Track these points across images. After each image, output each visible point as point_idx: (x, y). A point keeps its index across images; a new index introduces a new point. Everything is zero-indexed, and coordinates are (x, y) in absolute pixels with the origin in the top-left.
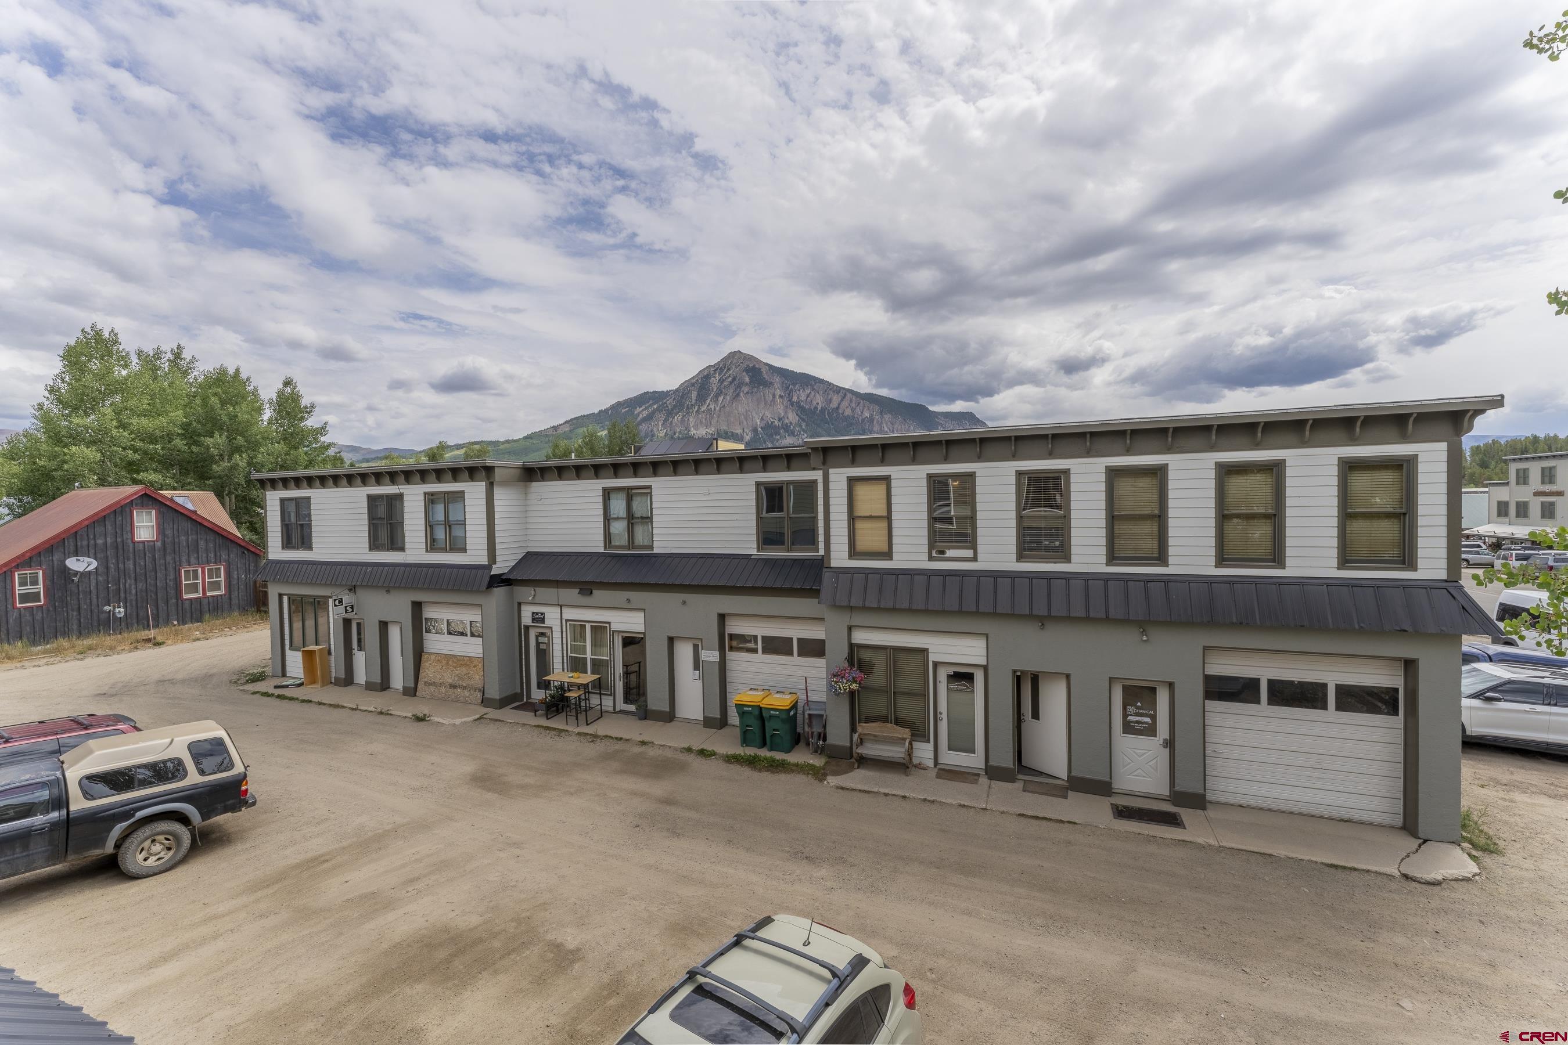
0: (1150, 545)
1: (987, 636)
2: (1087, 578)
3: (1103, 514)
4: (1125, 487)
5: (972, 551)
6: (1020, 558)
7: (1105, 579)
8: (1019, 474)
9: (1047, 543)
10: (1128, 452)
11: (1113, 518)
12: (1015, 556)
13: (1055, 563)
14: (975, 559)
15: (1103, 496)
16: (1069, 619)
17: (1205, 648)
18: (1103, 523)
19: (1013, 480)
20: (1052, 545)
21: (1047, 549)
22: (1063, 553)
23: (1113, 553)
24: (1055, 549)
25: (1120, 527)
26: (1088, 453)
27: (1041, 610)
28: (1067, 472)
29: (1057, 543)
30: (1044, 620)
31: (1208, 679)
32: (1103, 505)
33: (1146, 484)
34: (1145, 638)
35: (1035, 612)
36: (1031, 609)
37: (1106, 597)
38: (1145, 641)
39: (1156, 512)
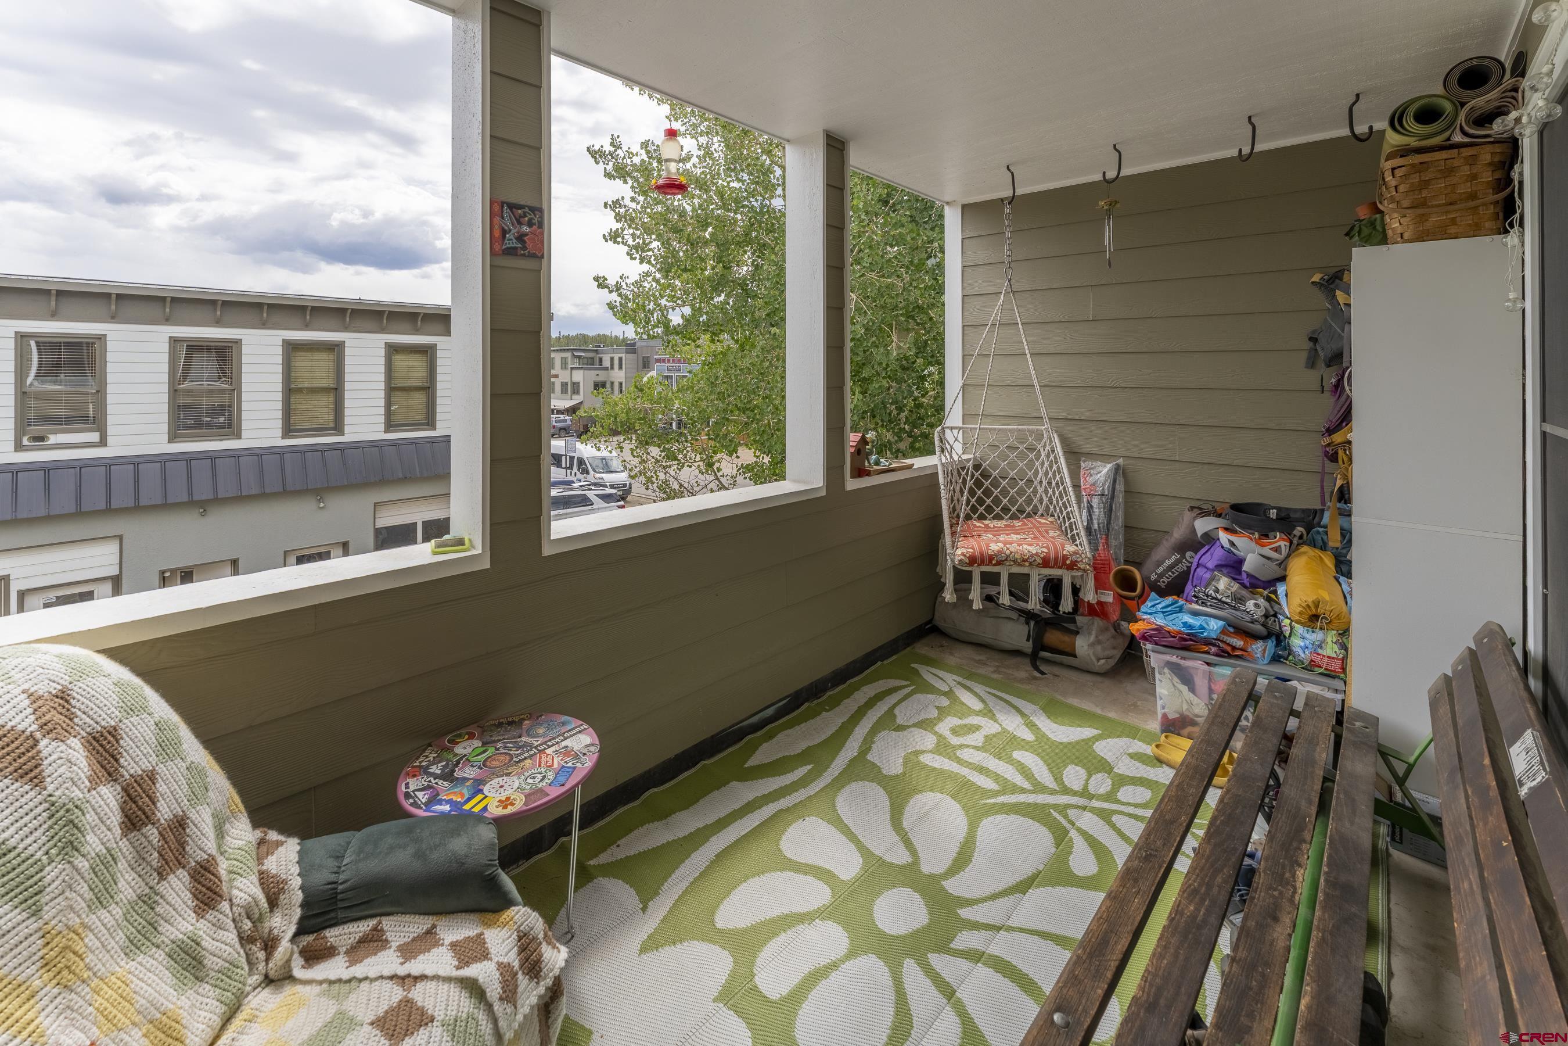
0: (326, 416)
1: (120, 538)
2: (260, 454)
3: (279, 387)
4: (303, 361)
5: (98, 434)
6: (173, 438)
7: (280, 452)
8: (174, 341)
9: (209, 419)
10: (307, 327)
11: (290, 391)
12: (166, 436)
13: (221, 440)
14: (103, 443)
15: (280, 369)
16: (240, 499)
17: (376, 505)
18: (279, 396)
19: (166, 347)
20: (215, 421)
21: (209, 426)
22: (231, 427)
23: (289, 426)
24: (220, 426)
25: (295, 399)
26: (264, 325)
27: (203, 492)
28: (238, 342)
29: (222, 419)
30: (203, 506)
31: (378, 532)
32: (279, 378)
33: (324, 359)
34: (322, 505)
35: (195, 498)
36: (190, 493)
37: (283, 470)
38: (322, 508)
39: (334, 386)
